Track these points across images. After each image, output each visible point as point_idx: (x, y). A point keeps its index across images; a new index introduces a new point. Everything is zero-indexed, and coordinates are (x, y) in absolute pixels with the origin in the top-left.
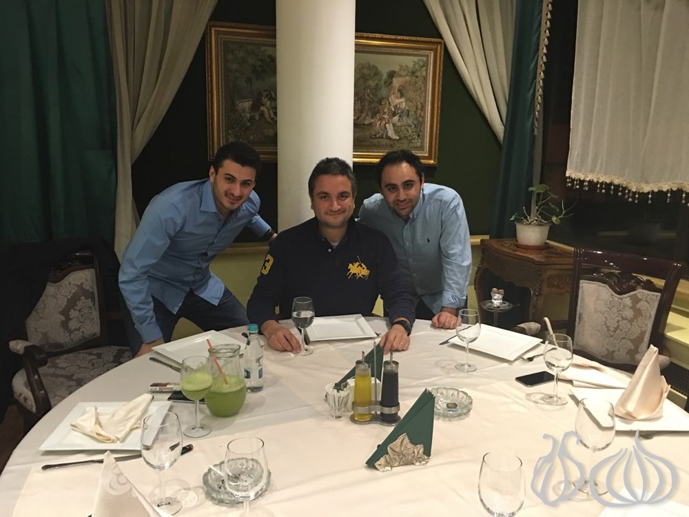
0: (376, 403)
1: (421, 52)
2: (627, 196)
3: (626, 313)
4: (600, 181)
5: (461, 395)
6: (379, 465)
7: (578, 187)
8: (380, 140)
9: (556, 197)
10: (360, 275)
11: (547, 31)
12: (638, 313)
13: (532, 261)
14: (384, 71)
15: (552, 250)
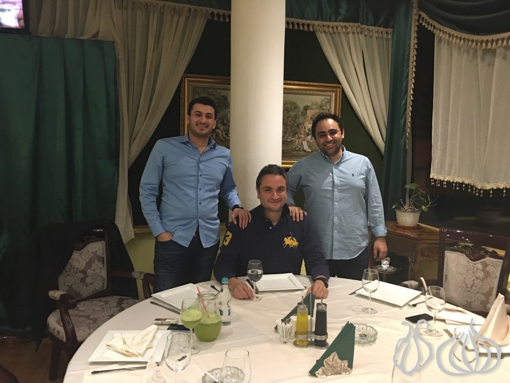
0: (311, 332)
1: (326, 93)
2: (474, 192)
3: (478, 274)
4: (455, 181)
5: (369, 328)
6: (318, 374)
7: (439, 185)
8: (298, 152)
9: (424, 192)
10: (292, 246)
11: (413, 80)
12: (487, 274)
13: (410, 238)
14: (301, 106)
15: (422, 230)
